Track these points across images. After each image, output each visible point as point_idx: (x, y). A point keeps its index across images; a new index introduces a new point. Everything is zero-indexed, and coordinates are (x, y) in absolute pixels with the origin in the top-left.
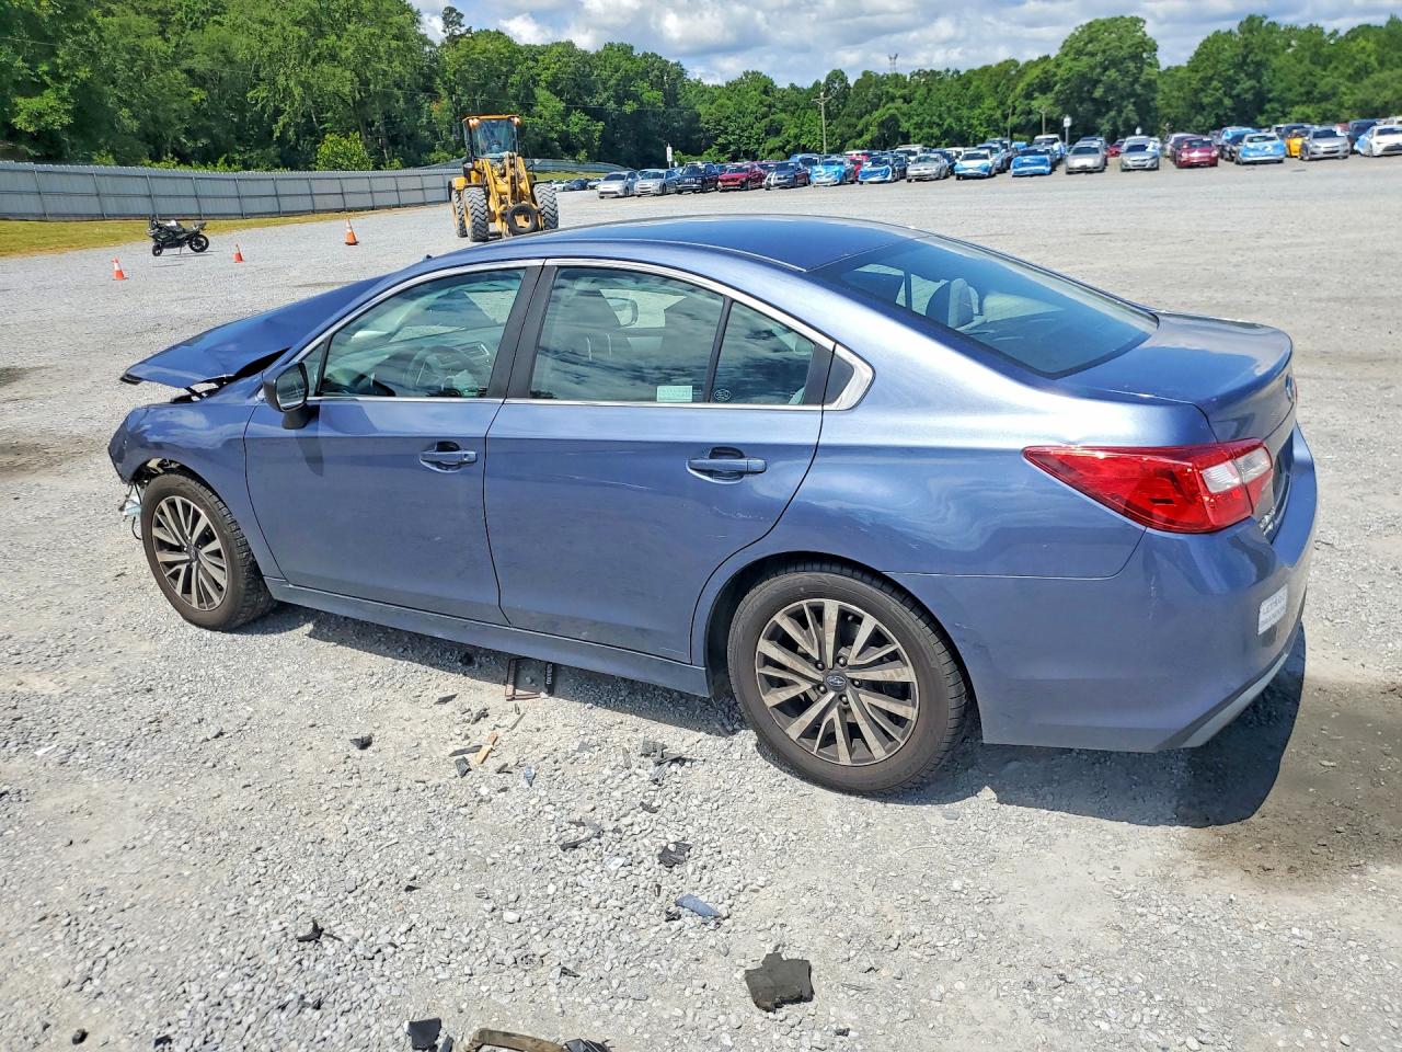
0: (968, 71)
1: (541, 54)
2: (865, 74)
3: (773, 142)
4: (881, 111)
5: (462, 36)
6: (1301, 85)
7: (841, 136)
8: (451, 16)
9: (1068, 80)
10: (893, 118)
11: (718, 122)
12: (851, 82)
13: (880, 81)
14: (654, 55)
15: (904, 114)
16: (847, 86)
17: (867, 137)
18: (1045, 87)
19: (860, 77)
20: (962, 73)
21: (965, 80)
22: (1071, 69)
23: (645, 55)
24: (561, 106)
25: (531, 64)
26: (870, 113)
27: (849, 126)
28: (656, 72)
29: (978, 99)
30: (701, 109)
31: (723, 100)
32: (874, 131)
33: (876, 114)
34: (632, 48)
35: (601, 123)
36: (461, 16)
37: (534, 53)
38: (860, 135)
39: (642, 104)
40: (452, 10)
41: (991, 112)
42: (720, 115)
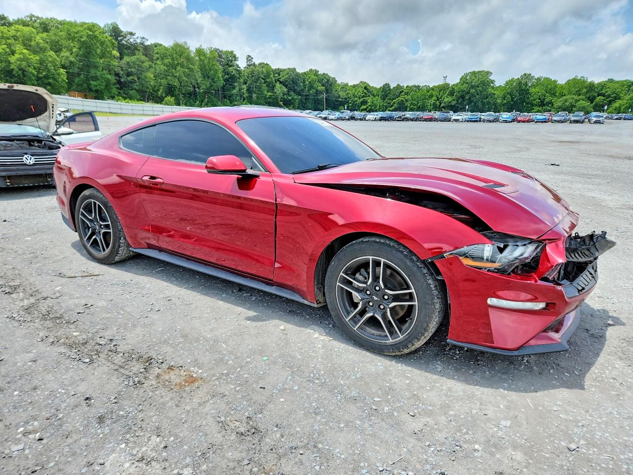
0: (434, 86)
1: (281, 71)
2: (398, 85)
3: (364, 107)
4: (399, 98)
5: (251, 65)
6: (539, 99)
7: (386, 106)
8: (249, 58)
9: (459, 92)
10: (402, 100)
11: (346, 99)
12: (392, 88)
13: (402, 87)
14: (327, 74)
15: (406, 100)
16: (390, 89)
17: (393, 107)
18: (452, 93)
19: (396, 86)
20: (431, 87)
21: (429, 89)
22: (459, 88)
23: (324, 74)
24: (286, 90)
25: (277, 75)
26: (395, 99)
27: (388, 103)
28: (326, 80)
29: (431, 96)
30: (341, 93)
31: (349, 92)
32: (396, 105)
33: (397, 99)
34: (318, 72)
35: (300, 97)
36: (252, 58)
37: (279, 72)
38: (392, 106)
39: (317, 90)
40: (250, 56)
41: (434, 101)
42: (346, 97)
